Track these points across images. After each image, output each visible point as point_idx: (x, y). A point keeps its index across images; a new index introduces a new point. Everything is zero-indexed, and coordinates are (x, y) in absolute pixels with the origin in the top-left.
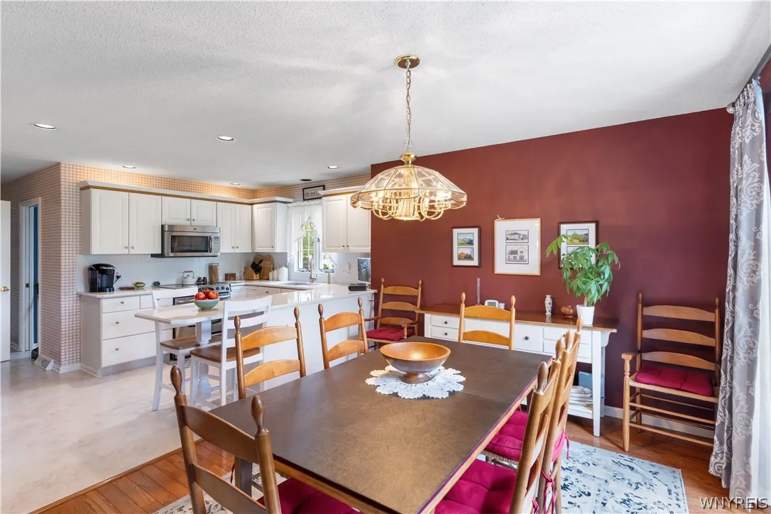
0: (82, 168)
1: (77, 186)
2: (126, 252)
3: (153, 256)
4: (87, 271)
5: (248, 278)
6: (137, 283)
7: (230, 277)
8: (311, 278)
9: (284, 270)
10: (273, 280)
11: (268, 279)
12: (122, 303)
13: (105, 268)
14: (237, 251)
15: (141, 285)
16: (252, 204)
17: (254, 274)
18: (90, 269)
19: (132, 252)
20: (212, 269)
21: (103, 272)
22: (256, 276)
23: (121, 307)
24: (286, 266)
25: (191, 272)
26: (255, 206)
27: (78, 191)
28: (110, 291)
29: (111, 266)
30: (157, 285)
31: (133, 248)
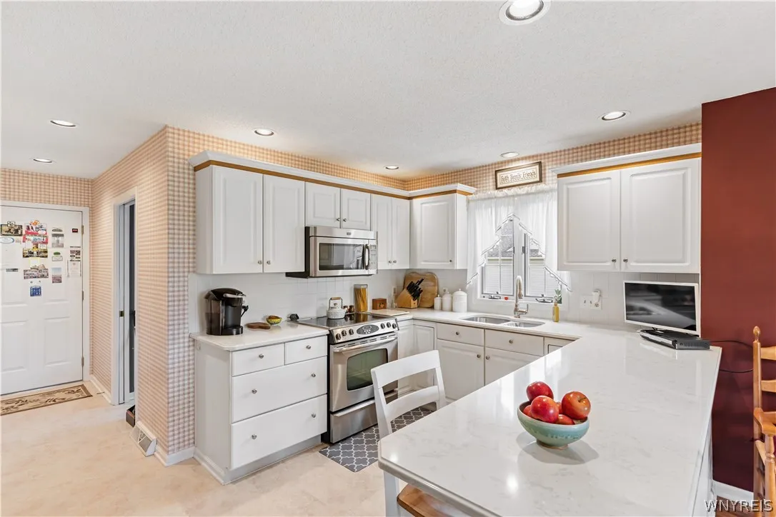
0: (196, 136)
1: (189, 164)
2: (259, 269)
3: (289, 275)
4: (204, 300)
5: (403, 306)
6: (270, 318)
7: (379, 303)
8: (516, 310)
9: (462, 296)
10: (442, 309)
11: (432, 307)
12: (261, 357)
13: (229, 295)
14: (395, 267)
15: (277, 320)
16: (410, 198)
17: (412, 300)
18: (207, 297)
19: (268, 269)
20: (358, 293)
21: (228, 302)
22: (414, 303)
23: (260, 364)
24: (463, 290)
25: (339, 298)
26: (414, 200)
27: (191, 172)
28: (238, 333)
29: (239, 293)
30: (294, 318)
31: (268, 263)
